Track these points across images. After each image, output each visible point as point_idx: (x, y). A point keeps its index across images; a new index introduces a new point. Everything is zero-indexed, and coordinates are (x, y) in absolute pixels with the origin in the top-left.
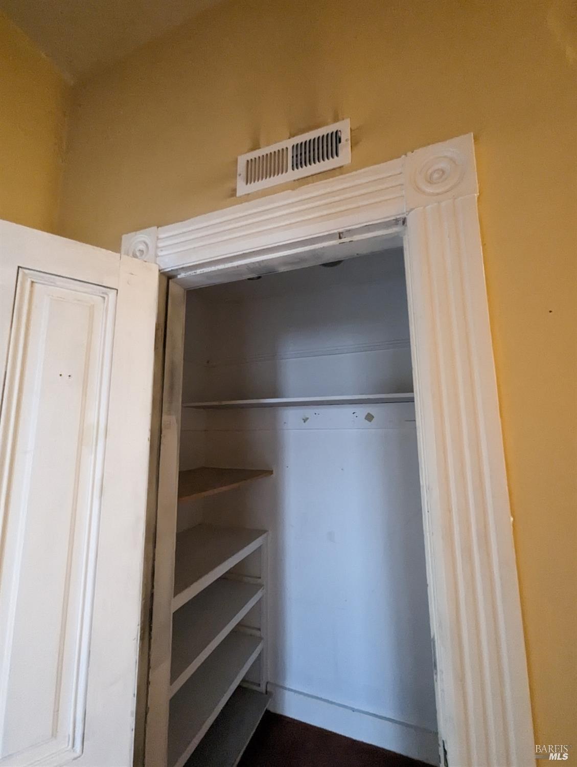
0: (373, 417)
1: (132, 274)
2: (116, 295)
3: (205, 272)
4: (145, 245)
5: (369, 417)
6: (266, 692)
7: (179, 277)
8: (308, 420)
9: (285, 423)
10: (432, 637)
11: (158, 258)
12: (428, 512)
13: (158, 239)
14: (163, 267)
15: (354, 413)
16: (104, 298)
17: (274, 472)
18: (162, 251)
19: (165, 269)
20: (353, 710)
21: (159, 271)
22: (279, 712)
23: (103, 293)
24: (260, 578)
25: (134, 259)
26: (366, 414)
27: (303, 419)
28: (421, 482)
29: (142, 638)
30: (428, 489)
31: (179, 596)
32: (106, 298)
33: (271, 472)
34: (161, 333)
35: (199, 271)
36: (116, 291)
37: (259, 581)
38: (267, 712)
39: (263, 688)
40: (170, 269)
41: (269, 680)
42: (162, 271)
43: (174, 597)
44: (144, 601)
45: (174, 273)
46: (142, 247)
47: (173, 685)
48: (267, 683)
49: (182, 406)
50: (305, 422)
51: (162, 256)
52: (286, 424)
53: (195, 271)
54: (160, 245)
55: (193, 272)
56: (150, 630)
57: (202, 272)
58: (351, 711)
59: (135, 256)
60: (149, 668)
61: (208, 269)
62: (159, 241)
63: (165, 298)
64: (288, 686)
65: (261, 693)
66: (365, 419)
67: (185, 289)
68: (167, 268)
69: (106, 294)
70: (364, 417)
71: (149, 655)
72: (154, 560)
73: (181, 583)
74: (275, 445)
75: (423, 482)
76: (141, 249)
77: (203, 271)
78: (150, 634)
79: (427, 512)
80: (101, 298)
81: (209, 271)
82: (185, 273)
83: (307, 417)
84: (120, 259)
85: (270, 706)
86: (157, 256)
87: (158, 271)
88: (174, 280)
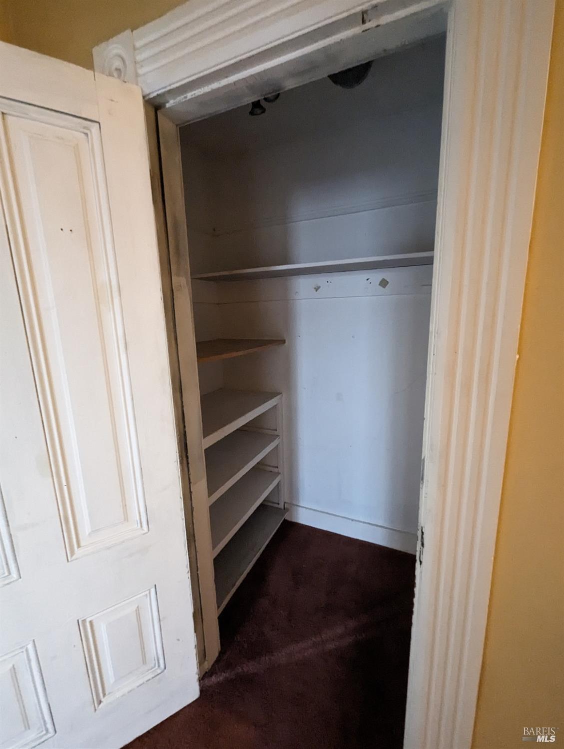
0: (388, 282)
1: (112, 101)
2: (99, 131)
3: (196, 95)
4: (120, 59)
5: (384, 283)
6: (284, 509)
7: (168, 105)
8: (320, 289)
9: (296, 292)
10: (423, 458)
11: (139, 79)
12: (434, 355)
13: (135, 49)
14: (147, 91)
15: (368, 280)
16: (86, 134)
17: (286, 341)
18: (142, 66)
19: (149, 94)
20: (352, 520)
21: (144, 97)
22: (294, 520)
23: (84, 128)
24: (276, 430)
25: (110, 78)
26: (381, 279)
27: (315, 288)
28: (430, 327)
29: (181, 463)
30: (437, 333)
31: (207, 438)
32: (89, 134)
33: (284, 342)
34: (158, 183)
35: (189, 95)
36: (97, 125)
37: (276, 433)
38: (285, 521)
39: (281, 506)
40: (155, 94)
41: (286, 501)
42: (147, 98)
43: (204, 437)
44: (179, 437)
45: (160, 101)
46: (117, 63)
47: (210, 497)
48: (285, 503)
49: (191, 279)
50: (316, 291)
51: (144, 75)
52: (297, 294)
53: (185, 95)
54: (139, 58)
55: (182, 97)
56: (187, 457)
57: (193, 96)
58: (351, 521)
59: (110, 75)
60: (190, 483)
61: (200, 90)
62: (137, 52)
63: (156, 136)
64: (301, 505)
65: (280, 509)
66: (380, 284)
67: (177, 126)
68: (153, 92)
69: (88, 129)
70: (378, 283)
71: (189, 475)
72: (183, 407)
73: (208, 428)
74: (287, 315)
75: (432, 327)
76: (118, 68)
77: (194, 94)
78: (187, 461)
79: (432, 354)
80: (83, 134)
81: (202, 93)
82: (174, 99)
83: (319, 285)
84: (95, 80)
85: (287, 517)
86: (137, 75)
87: (142, 98)
88: (163, 110)
